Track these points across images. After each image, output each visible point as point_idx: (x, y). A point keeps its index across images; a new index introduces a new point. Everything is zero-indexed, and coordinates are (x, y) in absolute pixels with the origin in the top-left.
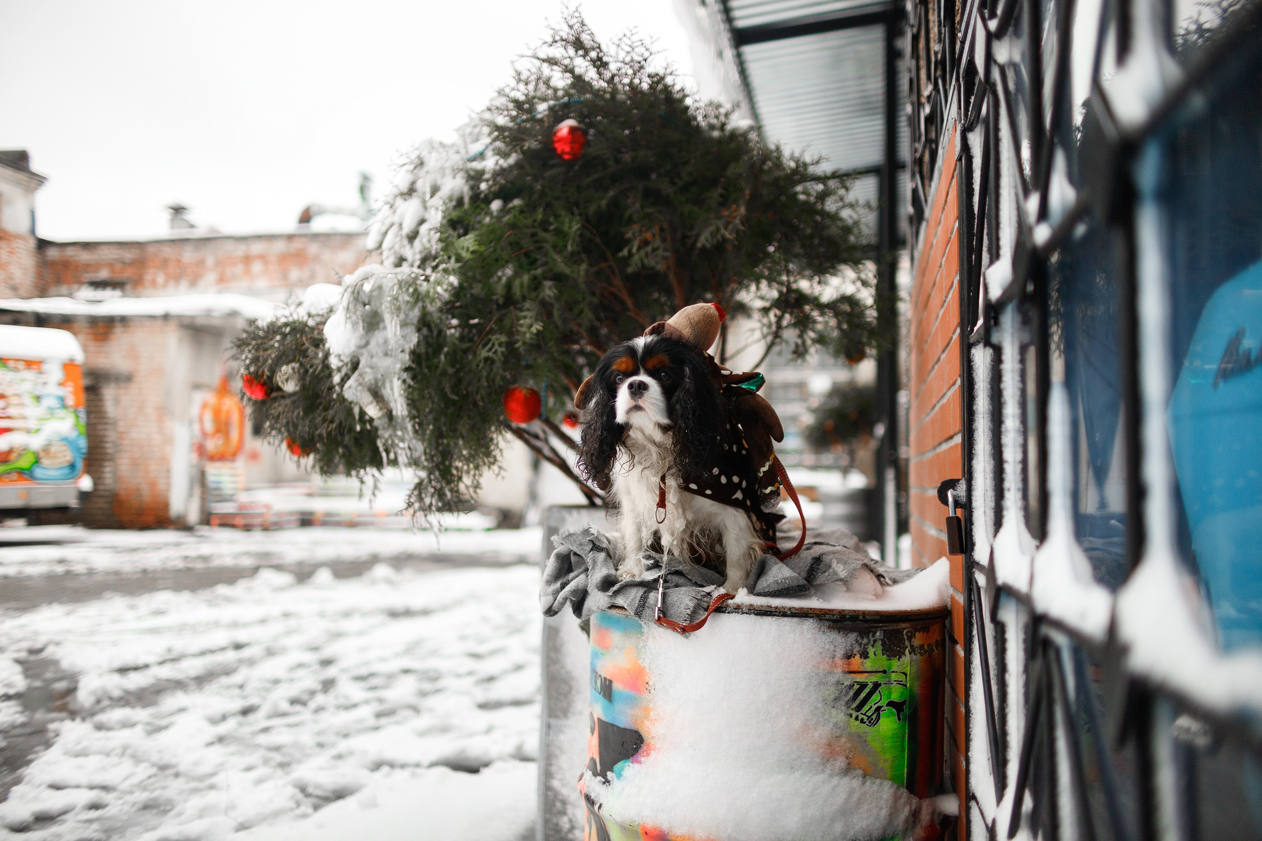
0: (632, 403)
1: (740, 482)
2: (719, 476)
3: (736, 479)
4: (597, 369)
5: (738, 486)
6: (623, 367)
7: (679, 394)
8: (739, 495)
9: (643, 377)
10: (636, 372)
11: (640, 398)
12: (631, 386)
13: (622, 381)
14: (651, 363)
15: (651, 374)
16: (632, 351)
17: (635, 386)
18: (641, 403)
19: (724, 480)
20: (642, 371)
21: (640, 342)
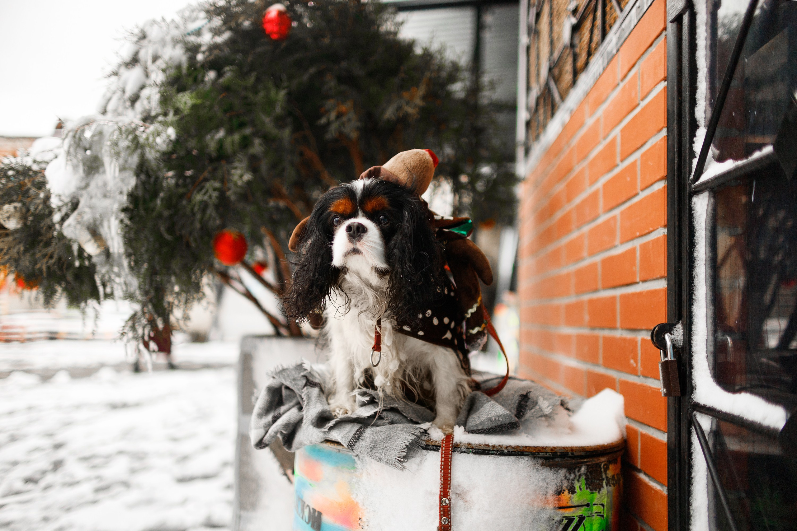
0: (350, 246)
1: (450, 323)
2: (431, 318)
3: (446, 320)
4: (314, 210)
5: (447, 327)
6: (341, 209)
7: (397, 238)
8: (448, 335)
9: (361, 220)
10: (354, 215)
11: (359, 241)
12: (349, 228)
13: (340, 223)
14: (369, 206)
15: (371, 216)
16: (351, 193)
17: (355, 228)
18: (359, 246)
19: (436, 322)
20: (360, 213)
21: (359, 185)
